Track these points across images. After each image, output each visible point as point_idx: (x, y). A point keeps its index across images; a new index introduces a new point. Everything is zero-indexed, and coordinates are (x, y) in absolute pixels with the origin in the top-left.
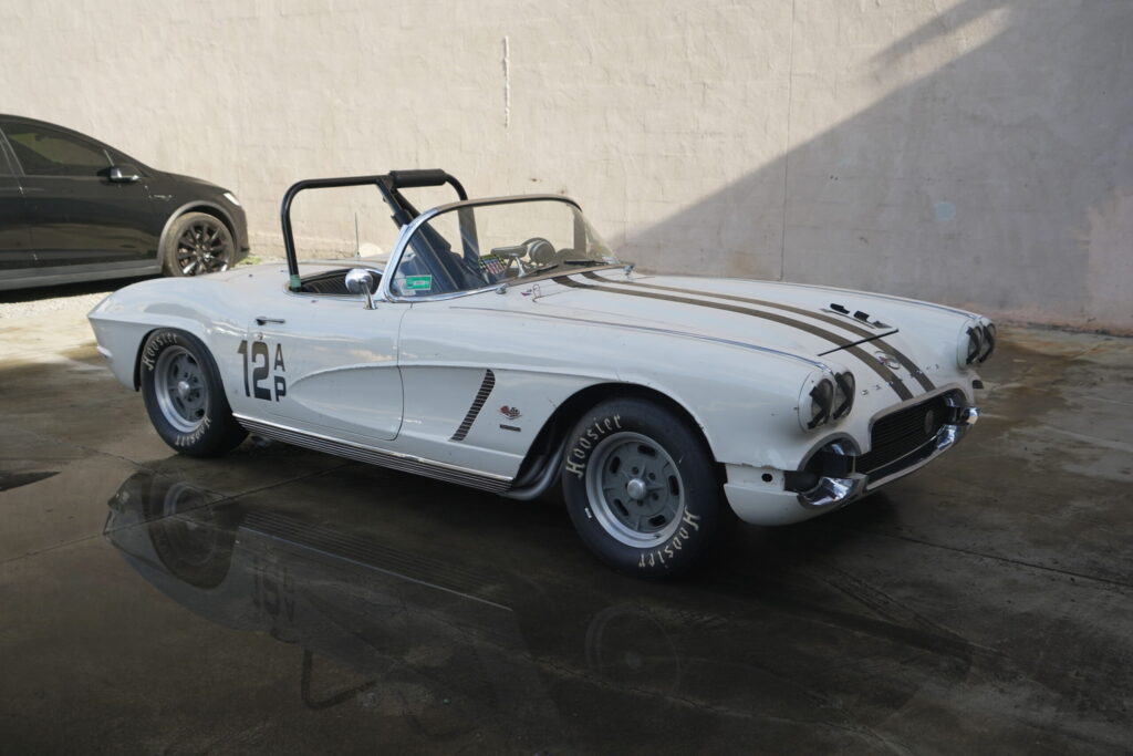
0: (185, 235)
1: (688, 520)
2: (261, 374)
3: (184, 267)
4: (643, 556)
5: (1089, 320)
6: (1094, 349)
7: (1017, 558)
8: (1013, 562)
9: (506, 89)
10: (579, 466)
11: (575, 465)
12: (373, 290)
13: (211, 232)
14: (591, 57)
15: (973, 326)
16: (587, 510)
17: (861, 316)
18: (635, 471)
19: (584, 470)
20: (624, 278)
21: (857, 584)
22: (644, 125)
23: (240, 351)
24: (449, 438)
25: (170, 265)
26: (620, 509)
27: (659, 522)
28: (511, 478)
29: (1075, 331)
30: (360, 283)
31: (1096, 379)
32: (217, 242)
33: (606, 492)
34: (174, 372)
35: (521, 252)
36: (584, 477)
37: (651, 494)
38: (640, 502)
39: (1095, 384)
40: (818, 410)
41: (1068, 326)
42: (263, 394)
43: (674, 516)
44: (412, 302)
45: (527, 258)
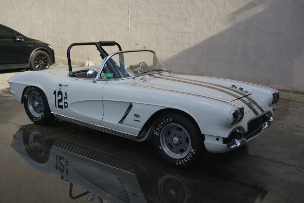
0: (37, 57)
1: (192, 151)
2: (60, 101)
3: (36, 66)
4: (177, 161)
5: (293, 89)
6: (295, 97)
7: (287, 163)
8: (287, 164)
9: (129, 18)
10: (158, 133)
11: (157, 133)
12: (95, 77)
13: (44, 56)
14: (154, 10)
15: (274, 93)
16: (160, 146)
17: (241, 89)
18: (175, 135)
19: (159, 134)
20: (169, 75)
21: (241, 171)
22: (168, 30)
23: (54, 94)
24: (118, 122)
25: (32, 65)
26: (170, 147)
27: (182, 151)
28: (137, 136)
29: (289, 92)
30: (91, 75)
31: (298, 106)
32: (46, 59)
33: (166, 141)
34: (34, 99)
35: (138, 66)
36: (159, 137)
37: (180, 142)
38: (176, 145)
39: (298, 108)
40: (235, 119)
41: (287, 90)
42: (61, 107)
43: (187, 149)
44: (107, 81)
45: (140, 68)
